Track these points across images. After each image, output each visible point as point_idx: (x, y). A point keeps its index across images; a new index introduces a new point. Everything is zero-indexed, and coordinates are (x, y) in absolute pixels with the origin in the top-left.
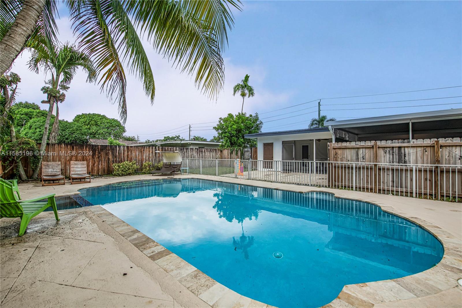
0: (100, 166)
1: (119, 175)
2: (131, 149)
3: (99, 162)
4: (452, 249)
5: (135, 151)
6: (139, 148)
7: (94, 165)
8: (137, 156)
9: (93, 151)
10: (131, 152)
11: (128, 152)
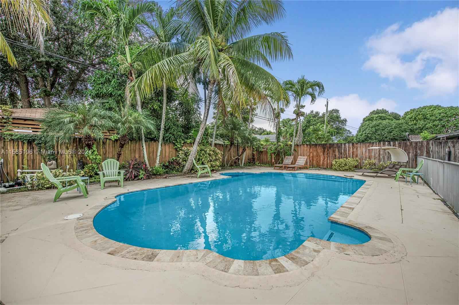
0: (328, 161)
1: (336, 170)
2: (357, 146)
3: (328, 158)
4: (89, 230)
5: (361, 148)
6: (365, 145)
7: (324, 160)
8: (364, 153)
9: (323, 149)
10: (357, 149)
11: (353, 149)
